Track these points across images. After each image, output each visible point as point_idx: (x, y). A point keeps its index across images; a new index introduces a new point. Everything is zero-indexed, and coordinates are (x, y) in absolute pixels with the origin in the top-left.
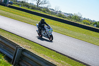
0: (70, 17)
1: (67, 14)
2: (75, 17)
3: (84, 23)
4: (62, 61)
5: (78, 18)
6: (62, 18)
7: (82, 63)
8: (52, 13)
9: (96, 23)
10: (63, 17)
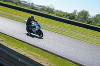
0: (43, 9)
1: (40, 6)
2: (48, 9)
3: (57, 15)
4: (34, 53)
5: (50, 10)
6: (34, 10)
7: (54, 54)
8: (24, 5)
9: (69, 15)
10: (36, 9)
